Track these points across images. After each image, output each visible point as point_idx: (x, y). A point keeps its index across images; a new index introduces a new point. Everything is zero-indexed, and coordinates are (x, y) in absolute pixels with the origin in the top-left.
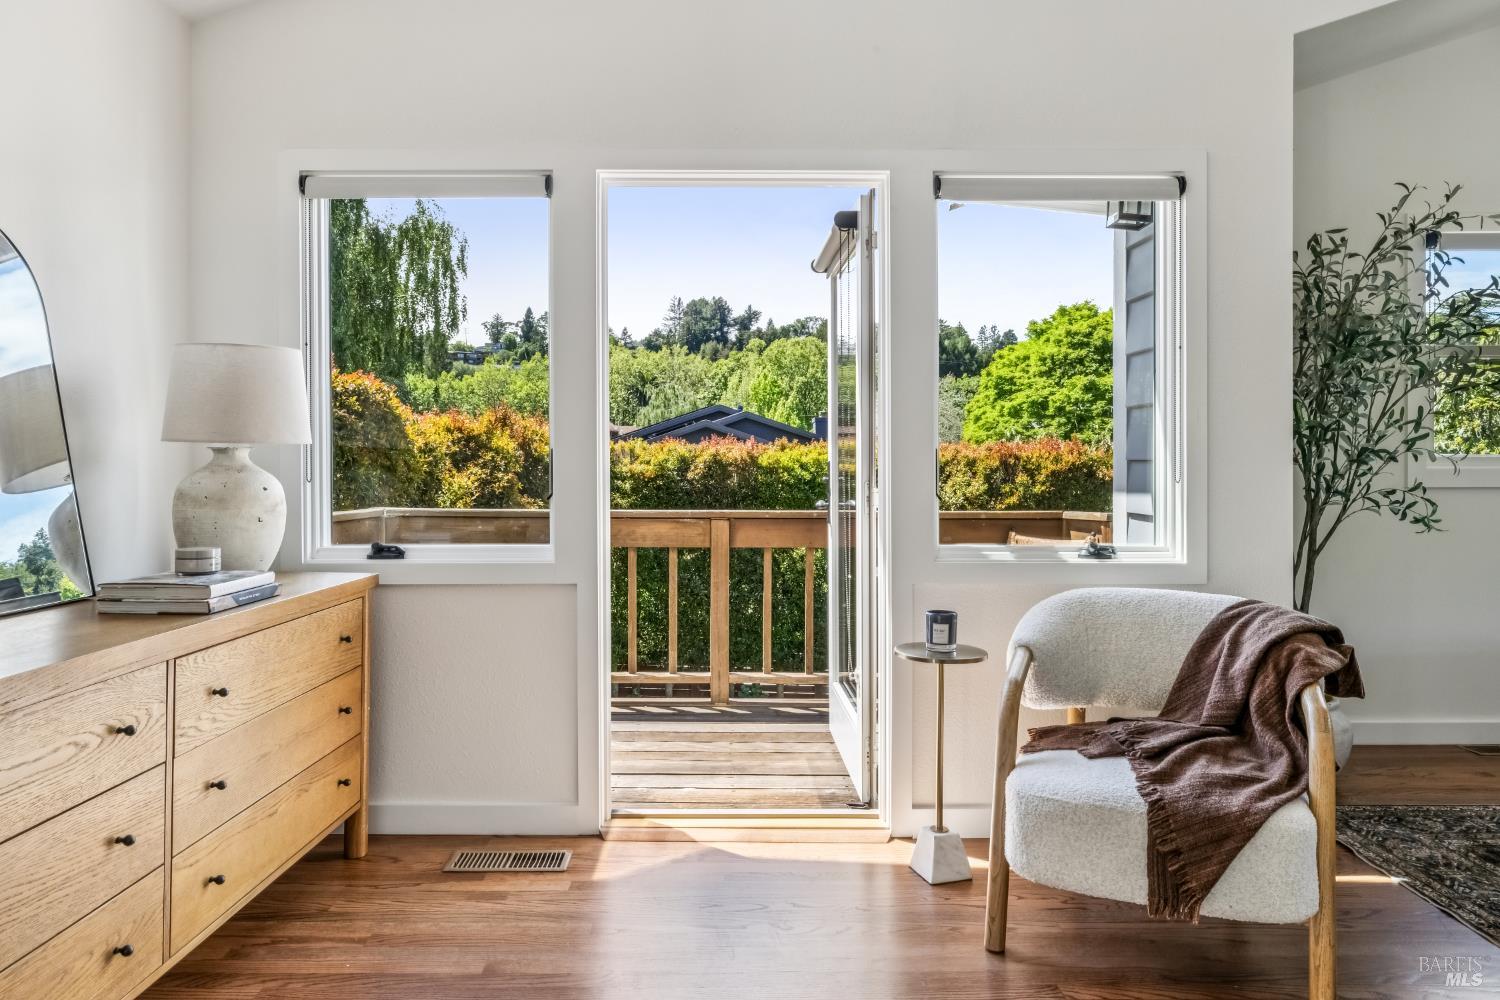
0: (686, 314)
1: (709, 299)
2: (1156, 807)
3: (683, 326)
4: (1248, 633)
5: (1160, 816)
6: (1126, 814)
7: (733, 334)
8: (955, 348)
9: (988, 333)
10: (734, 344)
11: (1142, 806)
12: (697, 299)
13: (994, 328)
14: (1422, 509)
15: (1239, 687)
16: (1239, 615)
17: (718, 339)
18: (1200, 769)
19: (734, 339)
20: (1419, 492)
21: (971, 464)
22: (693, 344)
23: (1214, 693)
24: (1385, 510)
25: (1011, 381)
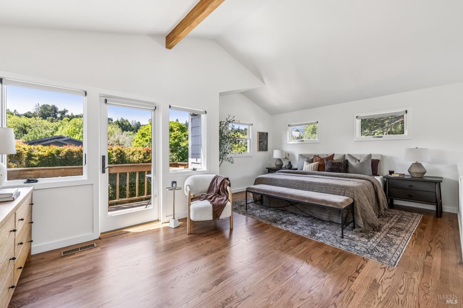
0: (41, 108)
1: (51, 105)
2: (213, 205)
3: (40, 111)
4: (218, 180)
5: (214, 206)
6: (209, 207)
7: (59, 115)
8: (126, 125)
9: (134, 122)
10: (59, 118)
11: (211, 206)
12: (45, 104)
13: (135, 121)
14: (232, 161)
15: (218, 187)
16: (216, 177)
17: (53, 116)
18: (217, 199)
19: (59, 117)
20: (231, 158)
21: (140, 152)
22: (44, 117)
23: (215, 189)
24: (227, 161)
25: (145, 134)
